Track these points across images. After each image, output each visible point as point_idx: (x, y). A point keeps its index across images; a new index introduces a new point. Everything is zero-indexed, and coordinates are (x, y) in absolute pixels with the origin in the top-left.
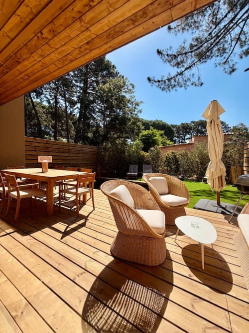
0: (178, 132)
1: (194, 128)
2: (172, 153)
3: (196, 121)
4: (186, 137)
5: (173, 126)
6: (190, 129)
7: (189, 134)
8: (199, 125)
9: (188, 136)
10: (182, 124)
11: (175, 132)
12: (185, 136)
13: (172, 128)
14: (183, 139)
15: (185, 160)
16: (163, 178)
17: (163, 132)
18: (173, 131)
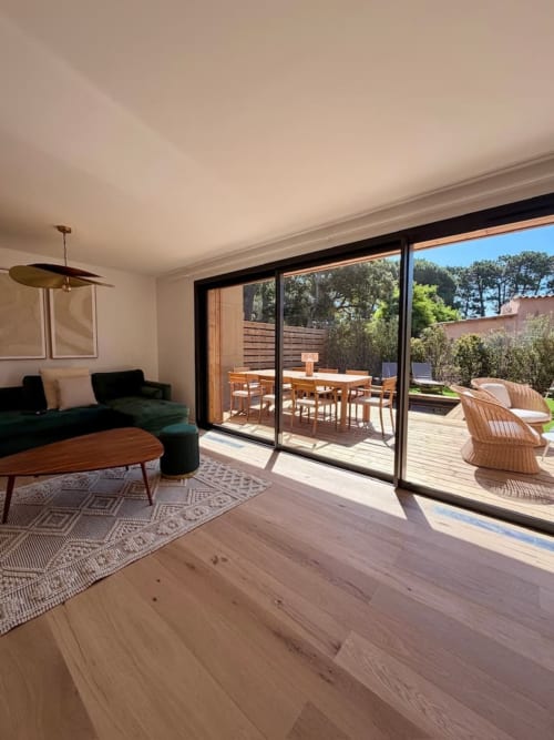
0: (465, 285)
1: (507, 273)
2: (475, 338)
3: (512, 255)
4: (485, 295)
5: (452, 271)
6: (498, 274)
7: (492, 287)
8: (520, 264)
9: (490, 292)
10: (476, 264)
11: (457, 283)
12: (481, 290)
13: (450, 275)
14: (476, 300)
15: (504, 354)
16: (501, 385)
17: (434, 288)
18: (453, 282)
